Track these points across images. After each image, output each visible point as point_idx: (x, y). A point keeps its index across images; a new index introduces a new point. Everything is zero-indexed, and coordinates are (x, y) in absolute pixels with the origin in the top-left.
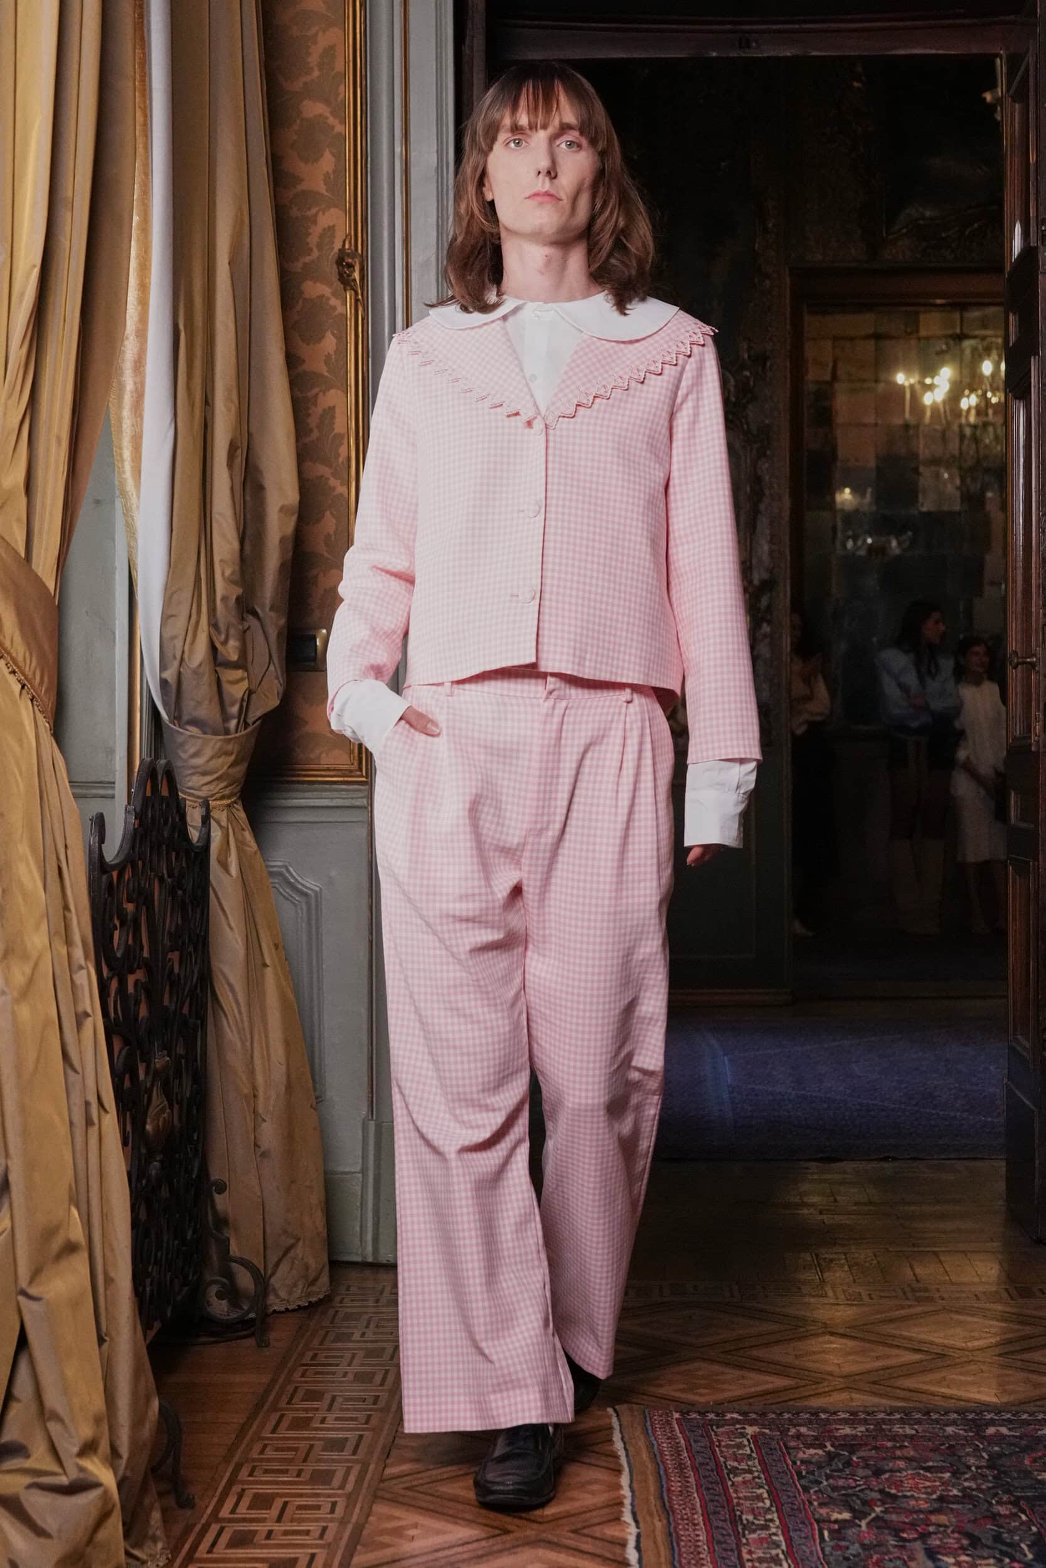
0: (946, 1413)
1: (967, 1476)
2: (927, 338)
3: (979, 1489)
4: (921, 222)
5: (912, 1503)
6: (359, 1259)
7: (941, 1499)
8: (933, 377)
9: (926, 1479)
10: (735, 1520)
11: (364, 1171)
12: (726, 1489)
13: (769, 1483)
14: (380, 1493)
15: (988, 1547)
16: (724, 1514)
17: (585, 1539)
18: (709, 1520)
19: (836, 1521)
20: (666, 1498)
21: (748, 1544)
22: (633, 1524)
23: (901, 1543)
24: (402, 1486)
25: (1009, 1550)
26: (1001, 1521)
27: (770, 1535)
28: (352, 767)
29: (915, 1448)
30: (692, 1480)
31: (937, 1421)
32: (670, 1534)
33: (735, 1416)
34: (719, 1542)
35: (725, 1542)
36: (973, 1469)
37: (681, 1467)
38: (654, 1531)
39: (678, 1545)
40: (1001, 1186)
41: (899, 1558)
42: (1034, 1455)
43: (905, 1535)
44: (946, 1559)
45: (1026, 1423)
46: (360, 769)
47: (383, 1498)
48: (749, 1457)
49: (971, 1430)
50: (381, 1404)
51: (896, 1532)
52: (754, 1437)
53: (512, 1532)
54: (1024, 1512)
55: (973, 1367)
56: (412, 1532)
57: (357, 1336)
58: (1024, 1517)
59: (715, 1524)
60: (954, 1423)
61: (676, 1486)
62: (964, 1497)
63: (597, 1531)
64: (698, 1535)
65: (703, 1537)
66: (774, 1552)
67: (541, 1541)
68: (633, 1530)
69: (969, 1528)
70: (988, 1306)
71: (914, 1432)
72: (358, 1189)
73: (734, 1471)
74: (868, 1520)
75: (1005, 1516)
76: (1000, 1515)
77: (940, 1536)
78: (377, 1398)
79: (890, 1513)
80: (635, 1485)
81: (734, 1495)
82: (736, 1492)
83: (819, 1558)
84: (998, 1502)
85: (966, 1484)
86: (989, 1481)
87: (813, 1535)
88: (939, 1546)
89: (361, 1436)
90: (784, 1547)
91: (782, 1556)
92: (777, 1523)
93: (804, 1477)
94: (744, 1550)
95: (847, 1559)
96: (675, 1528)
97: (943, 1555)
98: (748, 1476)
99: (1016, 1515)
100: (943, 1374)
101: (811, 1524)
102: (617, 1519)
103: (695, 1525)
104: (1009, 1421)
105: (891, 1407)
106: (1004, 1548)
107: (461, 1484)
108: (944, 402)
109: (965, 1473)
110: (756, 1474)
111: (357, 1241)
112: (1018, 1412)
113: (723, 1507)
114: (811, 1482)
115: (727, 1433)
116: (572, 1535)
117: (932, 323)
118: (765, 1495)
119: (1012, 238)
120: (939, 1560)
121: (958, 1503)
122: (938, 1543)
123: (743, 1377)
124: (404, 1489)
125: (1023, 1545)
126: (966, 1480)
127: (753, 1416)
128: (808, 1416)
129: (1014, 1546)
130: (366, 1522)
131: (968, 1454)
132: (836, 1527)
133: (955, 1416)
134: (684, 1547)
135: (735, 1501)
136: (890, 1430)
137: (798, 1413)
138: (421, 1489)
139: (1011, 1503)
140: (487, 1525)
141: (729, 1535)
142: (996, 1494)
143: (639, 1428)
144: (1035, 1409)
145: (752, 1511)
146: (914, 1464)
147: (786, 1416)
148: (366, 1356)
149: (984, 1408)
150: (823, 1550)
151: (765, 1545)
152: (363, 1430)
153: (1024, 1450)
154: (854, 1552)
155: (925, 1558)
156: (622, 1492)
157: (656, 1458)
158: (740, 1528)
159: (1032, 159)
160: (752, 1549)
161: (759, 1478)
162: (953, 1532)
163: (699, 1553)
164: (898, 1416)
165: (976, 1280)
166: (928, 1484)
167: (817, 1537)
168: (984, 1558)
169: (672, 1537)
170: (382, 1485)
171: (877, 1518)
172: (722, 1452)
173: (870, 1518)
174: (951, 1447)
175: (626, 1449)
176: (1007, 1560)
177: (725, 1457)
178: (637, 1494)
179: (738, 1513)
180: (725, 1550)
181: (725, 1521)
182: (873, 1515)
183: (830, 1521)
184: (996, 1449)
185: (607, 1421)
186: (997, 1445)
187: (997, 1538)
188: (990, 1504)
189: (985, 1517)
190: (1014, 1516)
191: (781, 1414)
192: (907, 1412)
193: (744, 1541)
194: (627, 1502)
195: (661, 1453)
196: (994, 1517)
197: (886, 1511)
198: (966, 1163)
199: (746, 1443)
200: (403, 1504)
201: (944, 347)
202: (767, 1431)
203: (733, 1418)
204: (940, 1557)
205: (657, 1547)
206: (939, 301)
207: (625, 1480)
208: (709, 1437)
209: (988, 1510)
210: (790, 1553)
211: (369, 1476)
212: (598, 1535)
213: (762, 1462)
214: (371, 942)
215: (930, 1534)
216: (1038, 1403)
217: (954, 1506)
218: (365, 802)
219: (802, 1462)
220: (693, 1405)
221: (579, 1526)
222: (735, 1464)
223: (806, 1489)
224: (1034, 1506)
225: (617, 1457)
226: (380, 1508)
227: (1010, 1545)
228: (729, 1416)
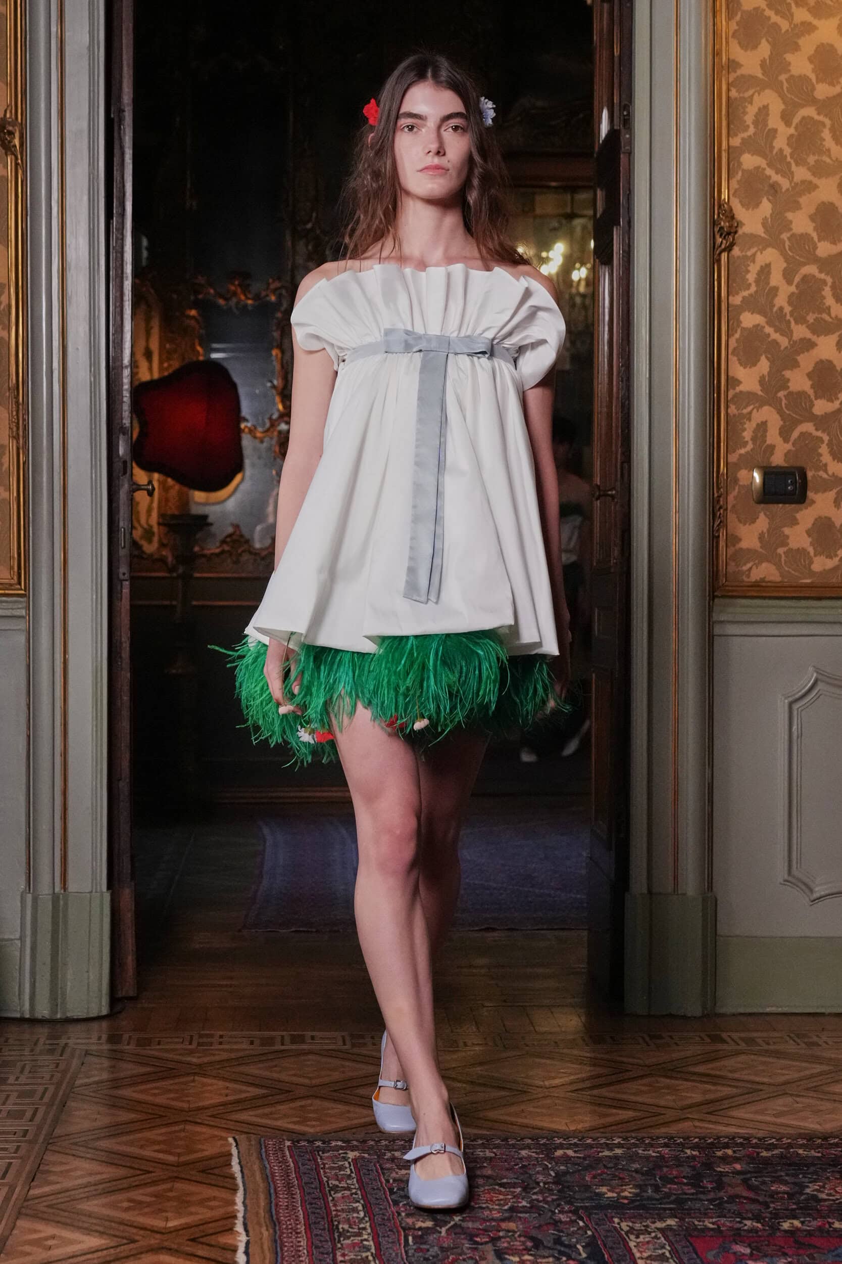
0: (522, 1139)
1: (535, 1191)
2: (542, 217)
3: (545, 1201)
4: (533, 111)
5: (486, 1213)
6: (18, 1015)
7: (512, 1209)
8: (548, 251)
9: (500, 1193)
10: (332, 1228)
11: (22, 938)
12: (327, 1206)
13: (364, 1197)
14: (24, 1211)
15: (549, 1248)
16: (324, 1223)
17: (200, 1246)
18: (310, 1228)
19: (420, 1229)
20: (274, 1212)
21: (342, 1248)
22: (244, 1233)
23: (475, 1246)
24: (45, 1204)
25: (567, 1250)
26: (561, 1226)
27: (362, 1241)
28: (12, 582)
29: (493, 1168)
30: (298, 1197)
31: (514, 1146)
32: (275, 1241)
33: (340, 1143)
34: (317, 1247)
35: (322, 1247)
36: (541, 1184)
37: (289, 1186)
38: (261, 1239)
39: (282, 1250)
40: (584, 952)
41: (471, 1258)
42: (594, 1172)
43: (478, 1239)
44: (511, 1258)
45: (590, 1146)
46: (20, 584)
47: (27, 1215)
48: (349, 1177)
49: (542, 1153)
50: (29, 1137)
51: (471, 1237)
52: (355, 1160)
53: (137, 1241)
54: (582, 1219)
55: (548, 1101)
56: (50, 1242)
57: (11, 1080)
58: (581, 1224)
59: (315, 1232)
60: (528, 1147)
61: (283, 1203)
62: (531, 1207)
63: (212, 1240)
64: (299, 1242)
65: (303, 1243)
66: (364, 1255)
67: (163, 1248)
68: (243, 1238)
69: (534, 1233)
70: (565, 1051)
71: (493, 1155)
72: (17, 954)
73: (335, 1189)
74: (447, 1227)
75: (566, 1223)
76: (561, 1222)
77: (508, 1239)
78: (26, 1132)
79: (468, 1221)
80: (247, 1201)
81: (333, 1208)
82: (335, 1205)
83: (402, 1259)
84: (560, 1212)
85: (534, 1197)
86: (553, 1194)
87: (399, 1240)
88: (506, 1248)
89: (10, 1164)
90: (373, 1251)
91: (370, 1258)
92: (369, 1231)
93: (394, 1193)
94: (338, 1253)
95: (426, 1259)
96: (280, 1236)
97: (509, 1255)
98: (347, 1193)
99: (575, 1221)
100: (523, 1107)
101: (398, 1232)
102: (230, 1230)
103: (297, 1233)
104: (575, 1145)
105: (475, 1134)
106: (562, 1249)
107: (95, 1202)
108: (558, 274)
109: (534, 1188)
110: (354, 1191)
111: (16, 1000)
112: (583, 1138)
113: (323, 1218)
114: (401, 1197)
115: (331, 1157)
116: (190, 1243)
117: (547, 203)
118: (360, 1208)
119: (600, 122)
120: (506, 1259)
121: (526, 1213)
122: (506, 1245)
123: (349, 1112)
124: (47, 1206)
125: (579, 1247)
126: (534, 1194)
127: (355, 1143)
128: (402, 1143)
129: (572, 1247)
130: (11, 1234)
131: (538, 1173)
132: (420, 1233)
133: (530, 1141)
134: (286, 1251)
135: (334, 1213)
136: (472, 1154)
137: (394, 1141)
138: (59, 1206)
139: (570, 1212)
140: (115, 1236)
141: (327, 1241)
142: (559, 1205)
143: (255, 1154)
144: (598, 1135)
145: (348, 1221)
146: (491, 1181)
147: (384, 1143)
148: (18, 1097)
149: (555, 1134)
150: (406, 1252)
151: (357, 1249)
152: (13, 1158)
153: (587, 1168)
154: (433, 1254)
155: (495, 1257)
156: (236, 1208)
157: (268, 1179)
158: (336, 1235)
159: (616, 53)
160: (346, 1253)
161: (356, 1194)
162: (520, 1236)
163: (300, 1256)
164: (480, 1142)
165: (558, 1029)
166: (501, 1197)
167: (403, 1241)
168: (544, 1257)
169: (277, 1244)
170: (26, 1204)
171: (455, 1225)
172: (325, 1173)
173: (449, 1225)
174: (524, 1167)
175: (242, 1171)
176: (564, 1259)
177: (328, 1178)
178: (249, 1208)
179: (336, 1223)
180: (323, 1253)
181: (324, 1229)
182: (452, 1223)
183: (415, 1229)
184: (562, 1168)
185: (227, 1148)
186: (563, 1164)
187: (558, 1241)
188: (554, 1213)
189: (547, 1224)
190: (572, 1222)
191: (379, 1141)
192: (488, 1139)
193: (339, 1245)
194: (240, 1215)
195: (273, 1174)
196: (556, 1223)
197: (463, 1220)
198: (556, 933)
199: (347, 1165)
200: (43, 1219)
201: (556, 225)
202: (366, 1155)
203: (337, 1145)
204: (507, 1256)
205: (263, 1252)
206: (553, 184)
207: (239, 1197)
208: (315, 1160)
209: (551, 1218)
210: (378, 1255)
211: (15, 1196)
212: (213, 1243)
213: (359, 1181)
214: (29, 736)
215: (500, 1238)
216: (601, 1130)
217: (521, 1215)
218: (23, 612)
219: (395, 1180)
220: (304, 1135)
221: (197, 1236)
222: (337, 1183)
223: (396, 1203)
224: (590, 1214)
225: (234, 1178)
226: (22, 1223)
227: (569, 1246)
228: (334, 1144)
